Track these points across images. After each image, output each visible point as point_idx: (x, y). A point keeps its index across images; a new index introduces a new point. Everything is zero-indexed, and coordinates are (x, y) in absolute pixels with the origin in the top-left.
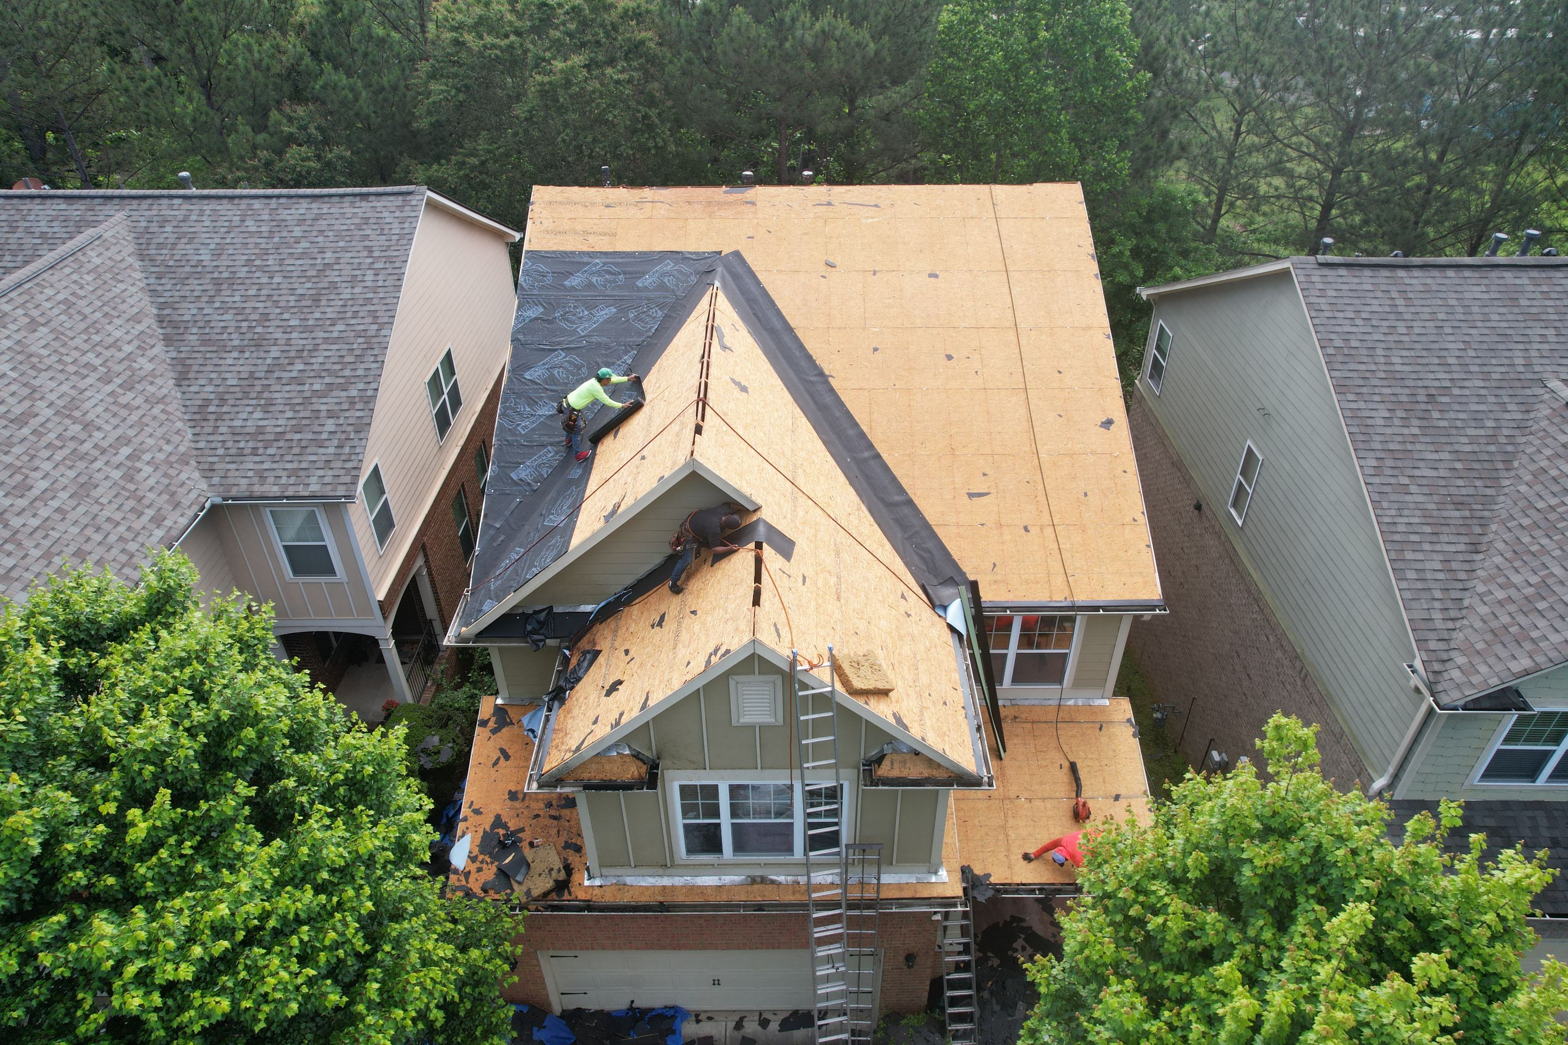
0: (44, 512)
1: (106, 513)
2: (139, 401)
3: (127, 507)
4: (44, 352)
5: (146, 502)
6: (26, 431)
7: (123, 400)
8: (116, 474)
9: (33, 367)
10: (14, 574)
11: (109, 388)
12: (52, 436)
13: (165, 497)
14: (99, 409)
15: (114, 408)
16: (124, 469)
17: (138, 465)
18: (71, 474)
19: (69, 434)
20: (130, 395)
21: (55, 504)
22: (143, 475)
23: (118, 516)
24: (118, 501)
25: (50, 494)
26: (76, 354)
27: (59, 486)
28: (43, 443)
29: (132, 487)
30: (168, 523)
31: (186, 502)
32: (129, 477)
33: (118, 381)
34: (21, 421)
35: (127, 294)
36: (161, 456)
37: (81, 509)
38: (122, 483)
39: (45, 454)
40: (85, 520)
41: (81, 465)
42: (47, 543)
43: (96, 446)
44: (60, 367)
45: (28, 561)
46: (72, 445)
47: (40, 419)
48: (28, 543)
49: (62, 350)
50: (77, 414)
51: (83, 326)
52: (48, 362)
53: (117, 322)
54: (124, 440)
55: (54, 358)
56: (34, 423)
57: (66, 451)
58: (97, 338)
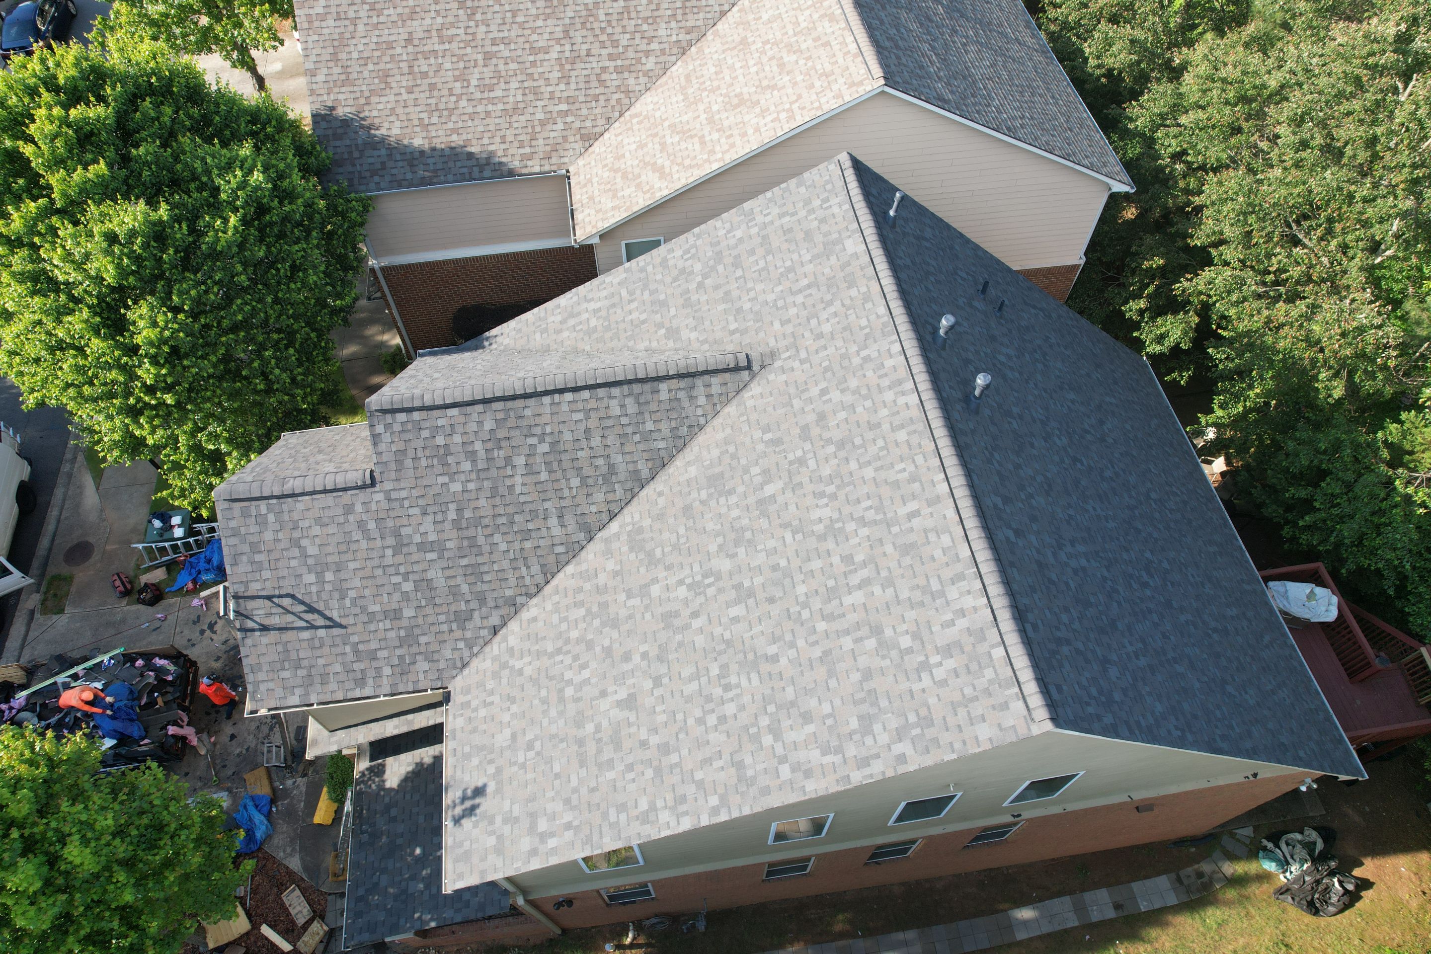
0: (480, 109)
2: (615, 83)
4: (602, 17)
6: (531, 58)
8: (540, 116)
9: (584, 24)
10: (430, 128)
11: (607, 64)
12: (540, 70)
13: (548, 148)
14: (585, 72)
15: (593, 78)
16: (548, 116)
17: (559, 120)
18: (519, 98)
19: (551, 76)
21: (490, 108)
22: (555, 127)
23: (509, 138)
24: (519, 131)
25: (496, 101)
26: (619, 29)
27: (506, 100)
28: (529, 71)
30: (529, 163)
33: (619, 63)
34: (534, 51)
35: (708, 9)
36: (577, 125)
37: (497, 121)
38: (536, 123)
40: (492, 127)
42: (460, 125)
43: (552, 93)
44: (598, 32)
45: (444, 126)
46: (541, 82)
47: (547, 57)
48: (454, 118)
49: (614, 23)
50: (568, 67)
52: (596, 25)
53: (673, 24)
55: (603, 25)
56: (541, 56)
57: (535, 84)
58: (645, 27)
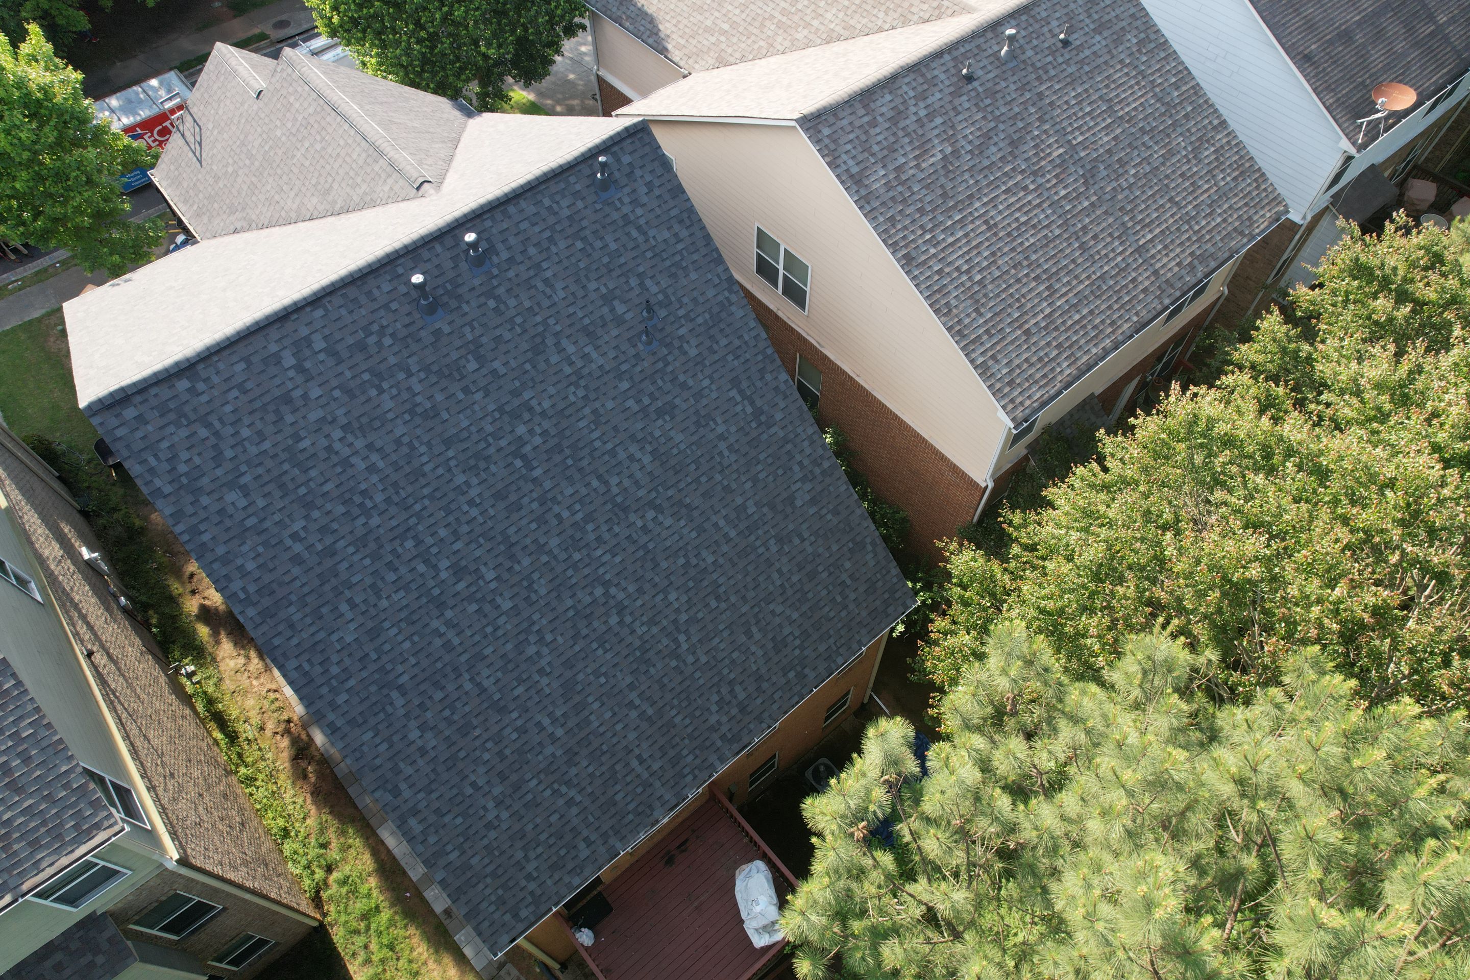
3: (687, 30)
5: (691, 40)
7: (767, 23)
13: (695, 50)
16: (713, 27)
17: (716, 34)
20: (773, 27)
22: (710, 38)
24: (690, 25)
29: (700, 32)
32: (707, 30)
38: (703, 26)
54: (734, 25)
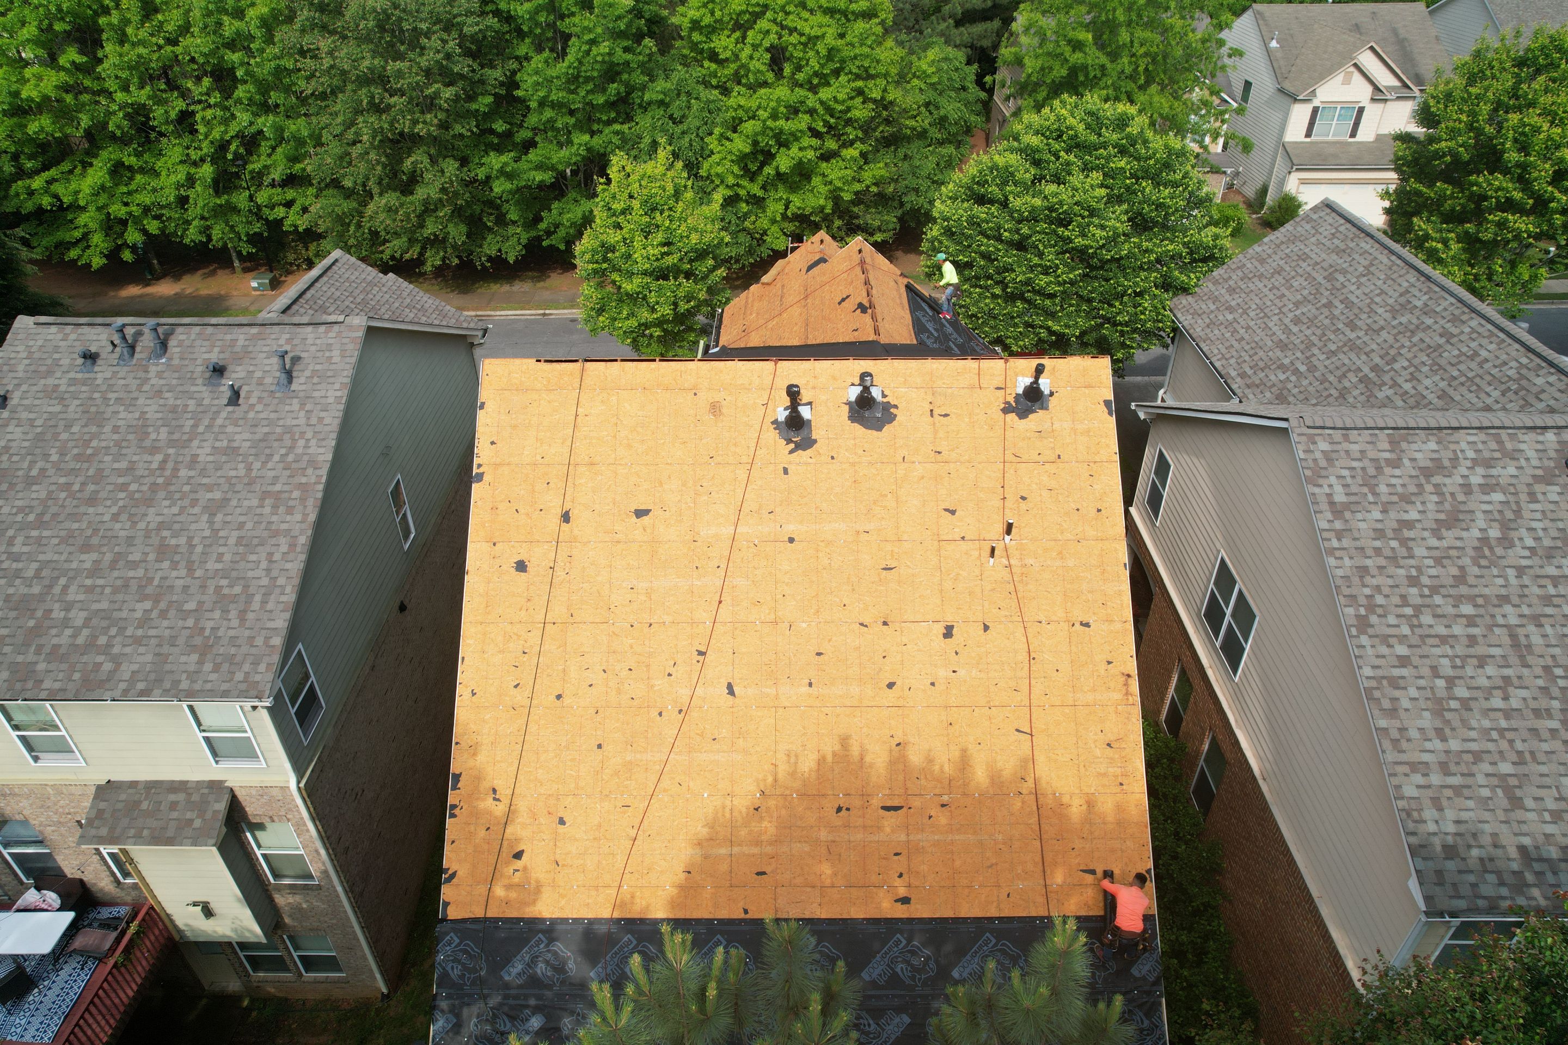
1: (1261, 353)
7: (1350, 375)
20: (1354, 380)
29: (1273, 367)
31: (1247, 391)
32: (1281, 367)
39: (1319, 332)
41: (1302, 347)
51: (1443, 362)
54: (1312, 369)
